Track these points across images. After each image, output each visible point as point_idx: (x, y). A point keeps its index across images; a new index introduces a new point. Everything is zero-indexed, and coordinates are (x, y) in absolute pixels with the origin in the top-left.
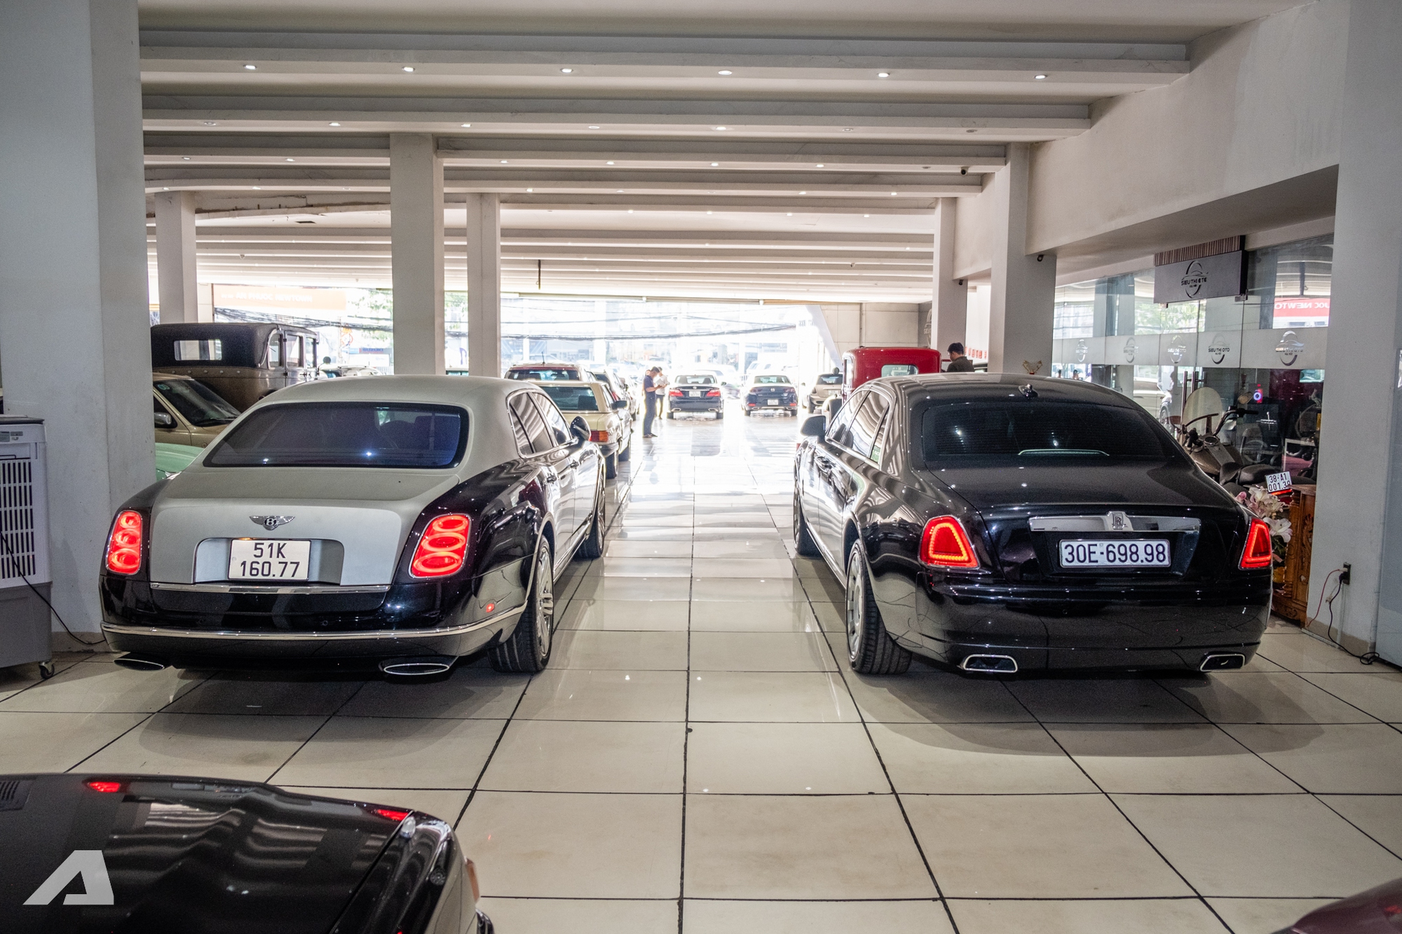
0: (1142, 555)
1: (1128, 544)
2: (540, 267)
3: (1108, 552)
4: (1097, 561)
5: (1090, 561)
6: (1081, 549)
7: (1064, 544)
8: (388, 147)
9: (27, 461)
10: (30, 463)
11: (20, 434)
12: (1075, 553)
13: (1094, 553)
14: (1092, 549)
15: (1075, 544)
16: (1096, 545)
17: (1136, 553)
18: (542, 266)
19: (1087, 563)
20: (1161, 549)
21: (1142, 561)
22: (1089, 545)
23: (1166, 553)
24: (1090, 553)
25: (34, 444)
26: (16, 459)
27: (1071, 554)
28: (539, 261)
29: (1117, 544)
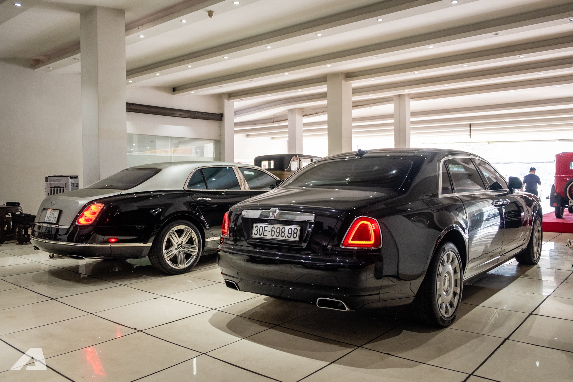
0: (286, 234)
1: (281, 227)
2: (470, 128)
3: (272, 231)
4: (266, 235)
5: (264, 235)
6: (261, 228)
7: (255, 225)
8: (326, 81)
9: (63, 188)
10: (64, 189)
11: (60, 180)
12: (258, 231)
13: (266, 231)
14: (266, 229)
15: (259, 225)
16: (268, 227)
17: (284, 232)
18: (471, 127)
19: (262, 236)
20: (295, 231)
21: (286, 237)
22: (265, 227)
23: (298, 234)
24: (265, 231)
25: (65, 184)
26: (60, 187)
27: (257, 230)
28: (470, 124)
29: (276, 226)
